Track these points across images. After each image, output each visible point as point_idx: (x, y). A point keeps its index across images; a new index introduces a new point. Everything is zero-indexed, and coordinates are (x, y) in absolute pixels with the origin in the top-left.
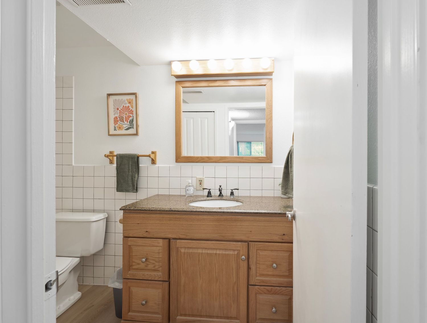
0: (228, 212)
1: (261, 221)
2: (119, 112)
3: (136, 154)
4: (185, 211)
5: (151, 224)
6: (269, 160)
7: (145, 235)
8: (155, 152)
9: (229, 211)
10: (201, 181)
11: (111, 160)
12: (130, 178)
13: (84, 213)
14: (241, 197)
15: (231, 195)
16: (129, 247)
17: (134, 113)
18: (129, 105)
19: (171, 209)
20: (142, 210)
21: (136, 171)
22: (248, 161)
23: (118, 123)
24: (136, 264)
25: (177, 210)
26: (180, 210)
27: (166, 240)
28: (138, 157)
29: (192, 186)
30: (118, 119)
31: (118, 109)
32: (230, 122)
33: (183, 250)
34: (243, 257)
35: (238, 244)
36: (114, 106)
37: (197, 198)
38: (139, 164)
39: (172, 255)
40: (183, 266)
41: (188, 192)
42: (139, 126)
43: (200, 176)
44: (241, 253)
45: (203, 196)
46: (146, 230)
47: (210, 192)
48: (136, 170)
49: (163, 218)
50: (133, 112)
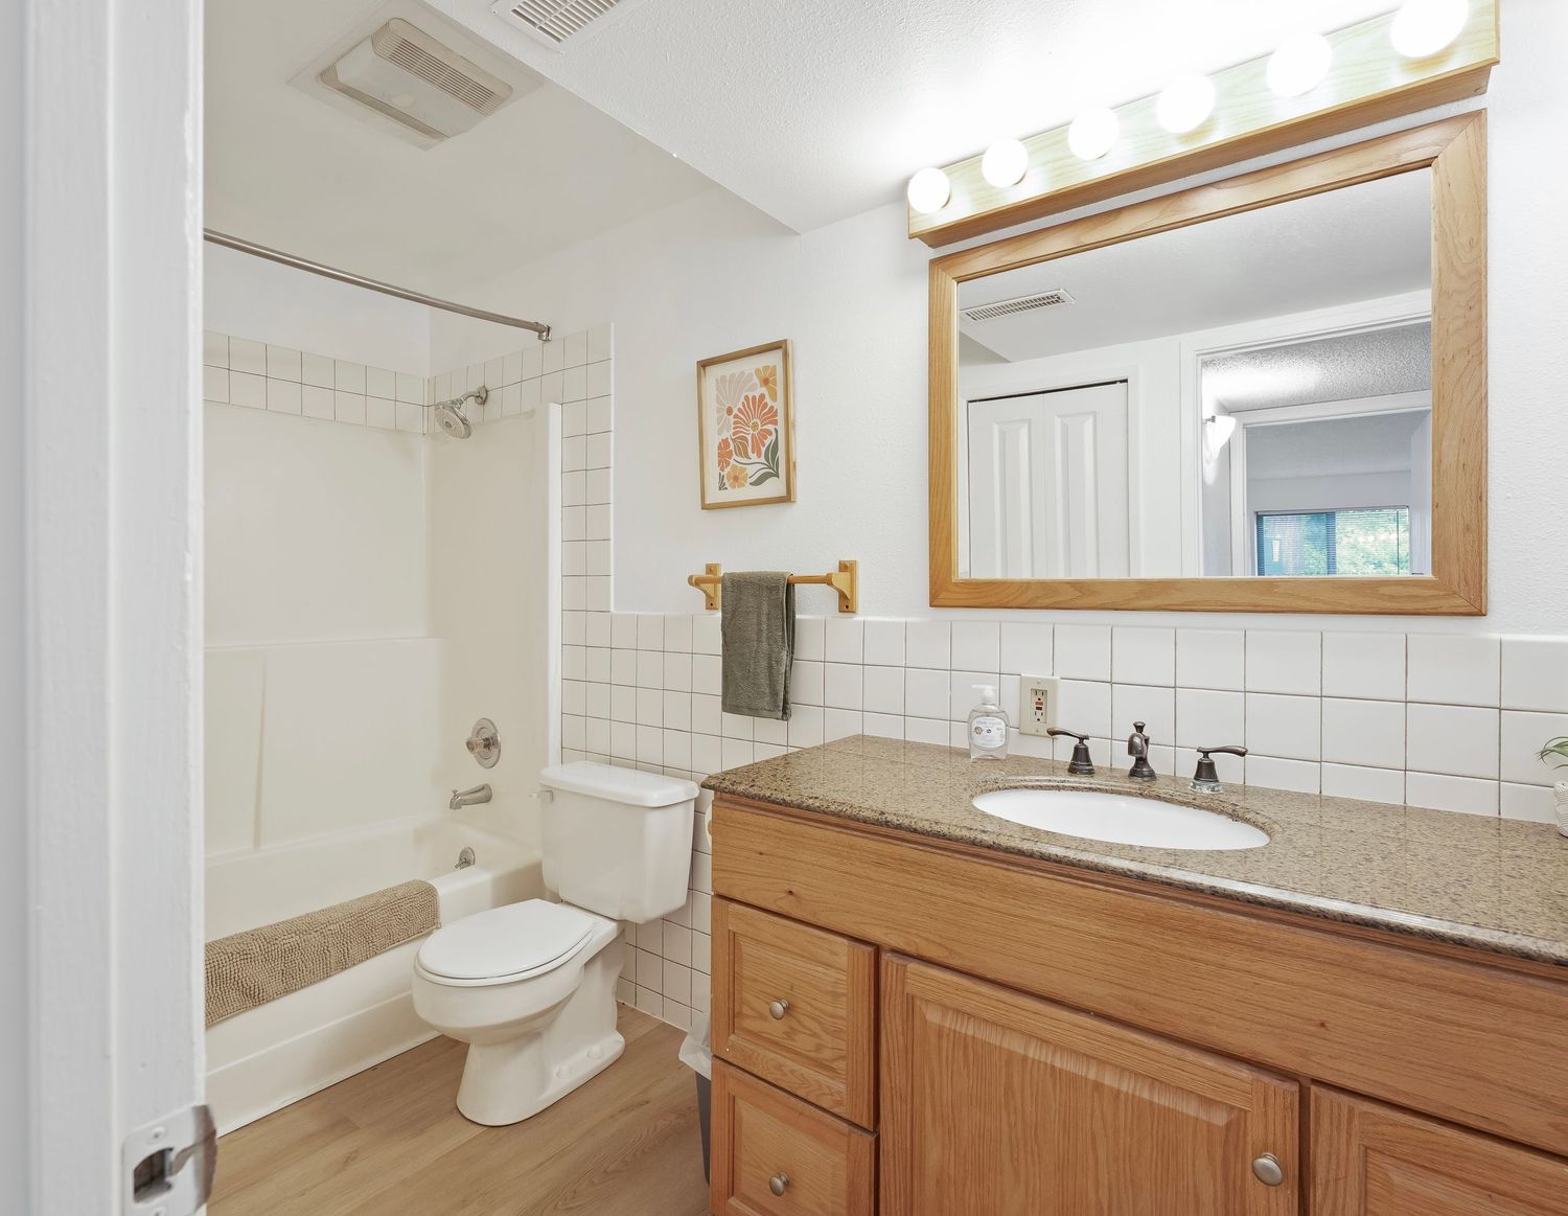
0: (1169, 884)
1: (1404, 980)
2: (735, 423)
3: (782, 574)
4: (944, 835)
5: (806, 863)
6: (1459, 601)
7: (785, 905)
8: (852, 565)
9: (1177, 875)
10: (1044, 693)
11: (711, 597)
12: (764, 663)
13: (639, 775)
14: (1262, 793)
15: (1198, 776)
16: (731, 937)
17: (780, 418)
18: (764, 390)
19: (883, 813)
20: (773, 802)
21: (783, 638)
22: (1307, 605)
23: (732, 462)
24: (754, 1014)
25: (906, 822)
26: (919, 825)
27: (864, 947)
28: (790, 587)
29: (1001, 714)
30: (732, 447)
31: (730, 411)
32: (1209, 423)
33: (933, 1016)
34: (1267, 1161)
35: (1233, 1072)
36: (719, 401)
37: (1018, 774)
38: (794, 612)
39: (888, 1026)
40: (932, 1087)
41: (979, 740)
42: (795, 466)
43: (1038, 673)
44: (1255, 1132)
45: (1050, 767)
46: (787, 888)
47: (1086, 750)
48: (783, 634)
49: (851, 847)
50: (776, 414)
